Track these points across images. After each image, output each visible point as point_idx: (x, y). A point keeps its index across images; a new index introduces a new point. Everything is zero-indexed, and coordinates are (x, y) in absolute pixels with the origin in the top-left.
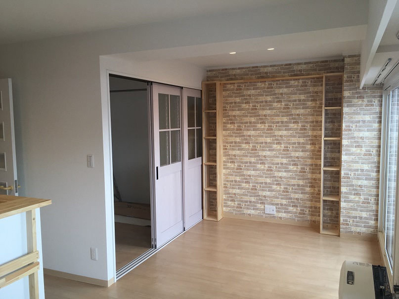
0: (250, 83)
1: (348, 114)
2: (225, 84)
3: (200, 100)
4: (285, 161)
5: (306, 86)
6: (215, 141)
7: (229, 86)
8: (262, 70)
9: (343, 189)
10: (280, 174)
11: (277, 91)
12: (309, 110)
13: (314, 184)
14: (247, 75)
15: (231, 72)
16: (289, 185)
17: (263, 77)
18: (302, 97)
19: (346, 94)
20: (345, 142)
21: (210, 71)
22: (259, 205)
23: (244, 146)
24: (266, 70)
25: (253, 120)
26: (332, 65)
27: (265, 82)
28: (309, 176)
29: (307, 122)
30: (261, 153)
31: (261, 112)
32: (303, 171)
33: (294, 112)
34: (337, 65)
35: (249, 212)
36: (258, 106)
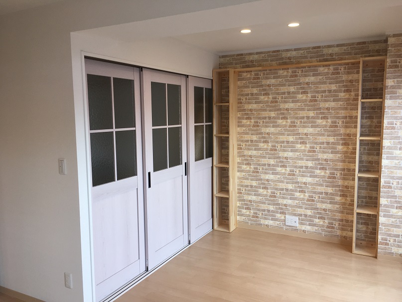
0: (270, 70)
1: (390, 107)
2: (240, 72)
3: (210, 91)
4: (310, 164)
5: (338, 73)
6: (227, 139)
7: (245, 74)
8: (284, 55)
9: (383, 201)
10: (304, 180)
11: (302, 80)
12: (342, 103)
13: (346, 192)
14: (267, 60)
15: (247, 58)
16: (315, 193)
17: (285, 63)
18: (333, 87)
19: (389, 82)
20: (386, 143)
21: (223, 57)
22: (278, 216)
23: (261, 145)
24: (289, 54)
25: (273, 114)
26: (372, 47)
27: (288, 69)
28: (340, 182)
29: (338, 118)
30: (281, 154)
31: (282, 106)
32: (332, 176)
33: (322, 105)
34: (377, 47)
35: (267, 222)
36: (279, 98)
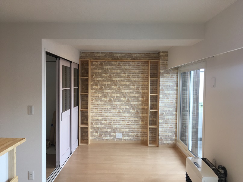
0: (108, 62)
1: (162, 81)
2: (92, 61)
3: (78, 70)
4: (127, 107)
5: (139, 65)
6: (87, 96)
7: (95, 63)
8: (115, 55)
9: (160, 121)
10: (125, 115)
11: (123, 67)
12: (141, 79)
13: (143, 119)
14: (106, 57)
15: (96, 55)
16: (130, 121)
17: (115, 59)
18: (137, 72)
19: (161, 71)
20: (161, 96)
21: (83, 53)
22: (112, 134)
23: (104, 98)
24: (117, 55)
25: (109, 83)
27: (117, 62)
28: (141, 115)
29: (139, 85)
30: (114, 103)
31: (114, 79)
32: (137, 112)
33: (132, 79)
35: (106, 138)
36: (112, 75)
